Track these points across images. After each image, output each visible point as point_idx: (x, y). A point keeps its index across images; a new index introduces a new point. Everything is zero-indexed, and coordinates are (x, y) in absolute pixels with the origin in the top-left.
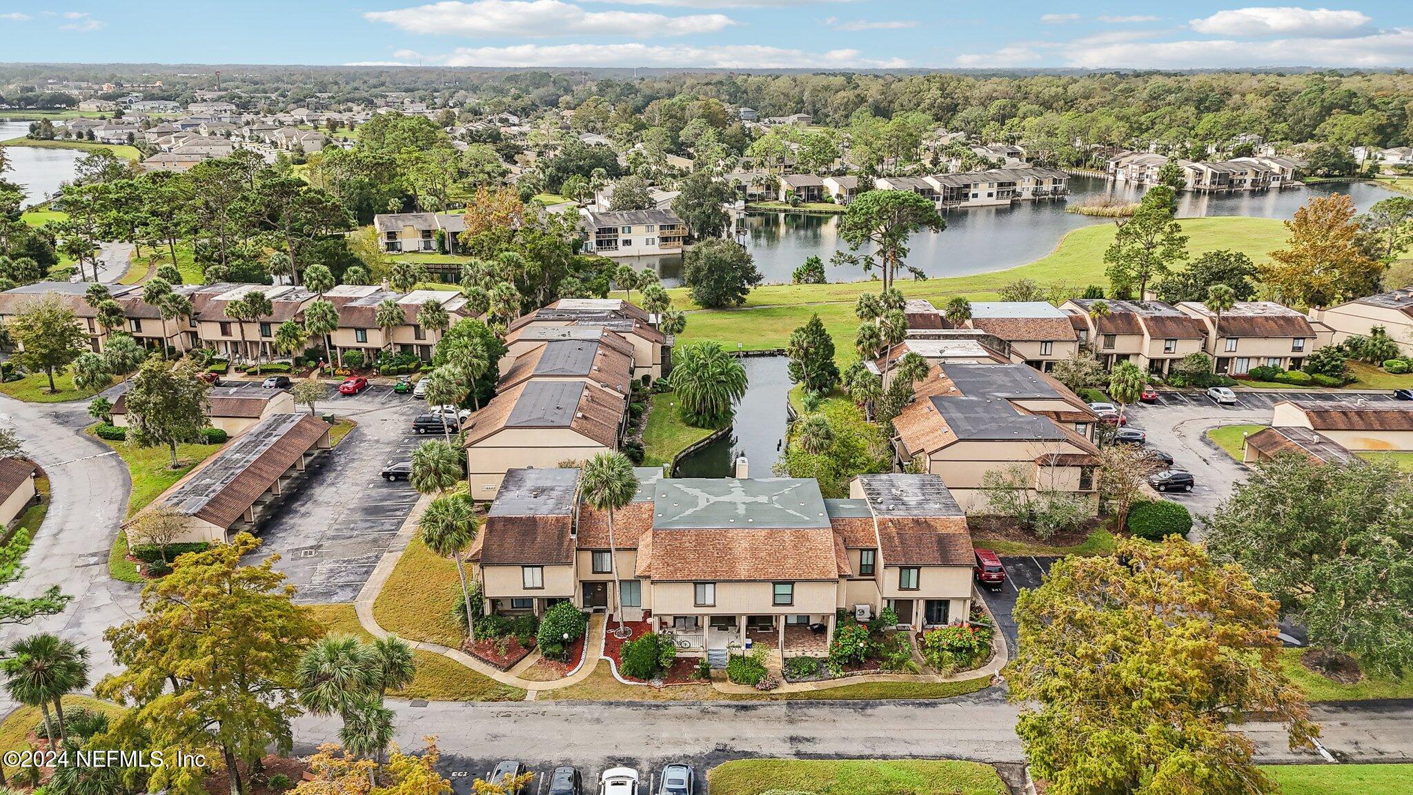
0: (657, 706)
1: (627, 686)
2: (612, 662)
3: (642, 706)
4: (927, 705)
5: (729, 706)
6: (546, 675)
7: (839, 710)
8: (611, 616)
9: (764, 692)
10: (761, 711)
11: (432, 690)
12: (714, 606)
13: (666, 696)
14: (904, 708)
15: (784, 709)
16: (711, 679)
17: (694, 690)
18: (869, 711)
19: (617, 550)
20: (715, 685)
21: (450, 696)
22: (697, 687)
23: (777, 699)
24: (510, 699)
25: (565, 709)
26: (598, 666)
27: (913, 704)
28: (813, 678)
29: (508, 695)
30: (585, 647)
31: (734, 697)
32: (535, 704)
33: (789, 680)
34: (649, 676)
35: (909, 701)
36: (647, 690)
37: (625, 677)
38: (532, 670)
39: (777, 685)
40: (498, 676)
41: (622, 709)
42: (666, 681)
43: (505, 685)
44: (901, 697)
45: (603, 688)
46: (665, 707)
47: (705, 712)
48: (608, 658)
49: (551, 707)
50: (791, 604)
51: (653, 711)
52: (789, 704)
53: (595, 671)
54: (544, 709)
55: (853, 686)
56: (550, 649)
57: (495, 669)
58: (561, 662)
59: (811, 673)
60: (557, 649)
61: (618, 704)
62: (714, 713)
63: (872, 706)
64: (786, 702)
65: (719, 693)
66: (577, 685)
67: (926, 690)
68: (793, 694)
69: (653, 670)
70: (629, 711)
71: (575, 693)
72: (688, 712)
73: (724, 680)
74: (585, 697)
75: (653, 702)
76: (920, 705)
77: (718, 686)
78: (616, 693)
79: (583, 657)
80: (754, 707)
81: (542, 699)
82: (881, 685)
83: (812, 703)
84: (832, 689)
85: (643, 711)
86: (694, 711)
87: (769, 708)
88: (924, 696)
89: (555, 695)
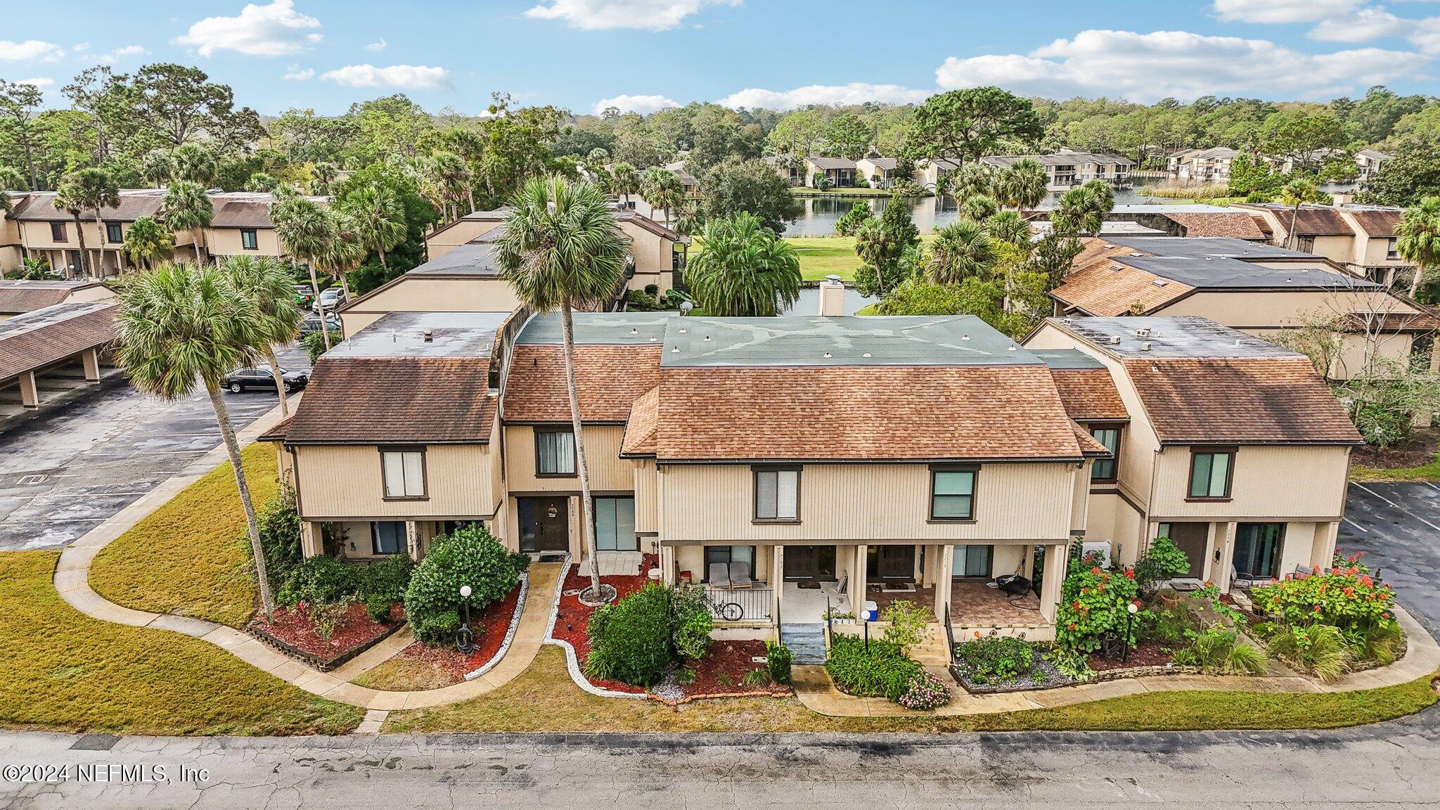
0: (671, 746)
1: (599, 701)
2: (570, 650)
3: (635, 744)
4: (1318, 743)
5: (842, 745)
6: (418, 678)
7: (1113, 754)
8: (575, 568)
9: (921, 714)
10: (922, 757)
11: (139, 711)
12: (797, 522)
13: (690, 721)
14: (1268, 750)
15: (978, 752)
16: (794, 686)
17: (757, 709)
18: (1185, 757)
19: (586, 425)
20: (802, 697)
21: (179, 724)
22: (763, 702)
23: (954, 730)
24: (320, 731)
25: (447, 754)
26: (537, 659)
27: (1284, 741)
28: (1026, 682)
29: (318, 721)
30: (514, 622)
31: (851, 723)
32: (377, 742)
33: (974, 687)
34: (652, 678)
35: (1268, 734)
36: (647, 708)
37: (594, 682)
38: (389, 669)
39: (947, 700)
40: (311, 681)
41: (584, 754)
42: (690, 690)
43: (316, 699)
44: (1248, 725)
45: (545, 704)
46: (690, 747)
47: (786, 759)
48: (561, 643)
49: (415, 749)
50: (970, 519)
51: (661, 757)
52: (985, 740)
53: (530, 670)
54: (395, 754)
55: (1125, 700)
56: (430, 622)
57: (306, 666)
58: (456, 650)
59: (1023, 672)
60: (446, 621)
61: (576, 741)
62: (810, 762)
63: (1189, 746)
64: (977, 736)
65: (816, 716)
66: (485, 698)
67: (1298, 710)
68: (990, 718)
69: (662, 663)
70: (602, 757)
71: (477, 715)
72: (747, 758)
73: (821, 687)
74: (499, 725)
75: (661, 736)
76: (1302, 743)
77: (811, 700)
78: (575, 716)
79: (507, 641)
80: (903, 749)
81: (396, 730)
82: (1189, 699)
83: (1039, 739)
84: (1078, 706)
85: (636, 756)
86: (760, 757)
87: (939, 750)
88: (1300, 722)
89: (429, 723)
